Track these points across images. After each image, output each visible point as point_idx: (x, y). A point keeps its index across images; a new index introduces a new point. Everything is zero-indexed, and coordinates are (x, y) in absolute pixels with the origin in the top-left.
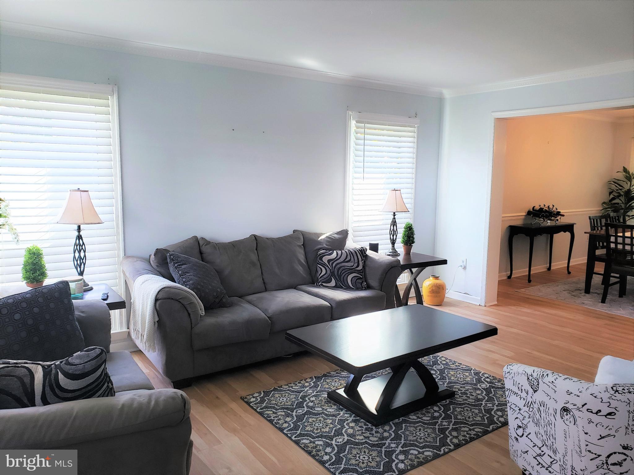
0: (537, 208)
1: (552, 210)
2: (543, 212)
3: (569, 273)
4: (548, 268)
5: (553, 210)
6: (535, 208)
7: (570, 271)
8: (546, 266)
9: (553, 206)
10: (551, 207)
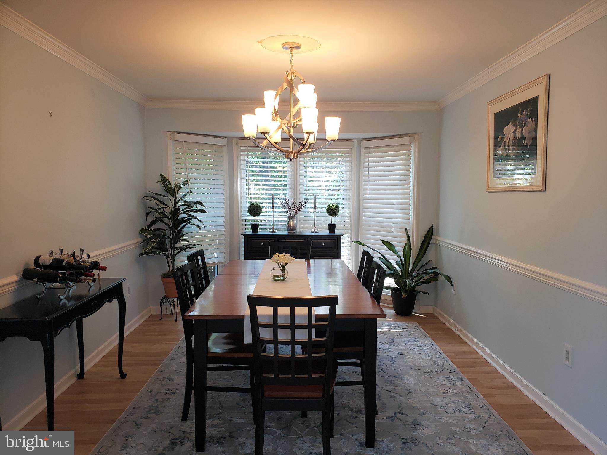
0: (46, 259)
1: (81, 259)
2: (63, 268)
3: (123, 376)
4: (78, 375)
5: (83, 259)
6: (41, 261)
7: (124, 371)
8: (73, 371)
9: (82, 250)
10: (78, 253)
